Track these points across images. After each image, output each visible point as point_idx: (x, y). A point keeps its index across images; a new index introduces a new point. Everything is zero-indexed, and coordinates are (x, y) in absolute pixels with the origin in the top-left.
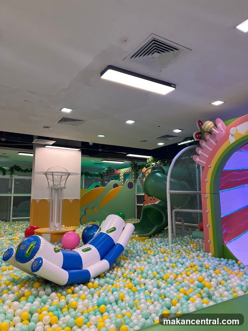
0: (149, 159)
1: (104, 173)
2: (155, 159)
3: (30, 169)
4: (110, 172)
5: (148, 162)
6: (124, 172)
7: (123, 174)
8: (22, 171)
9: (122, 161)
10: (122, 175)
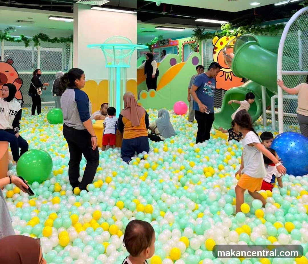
0: (224, 25)
1: (154, 45)
2: (233, 25)
3: (59, 39)
4: (163, 42)
5: (223, 29)
6: (184, 42)
7: (182, 46)
8: (49, 41)
9: (182, 29)
10: (180, 46)
